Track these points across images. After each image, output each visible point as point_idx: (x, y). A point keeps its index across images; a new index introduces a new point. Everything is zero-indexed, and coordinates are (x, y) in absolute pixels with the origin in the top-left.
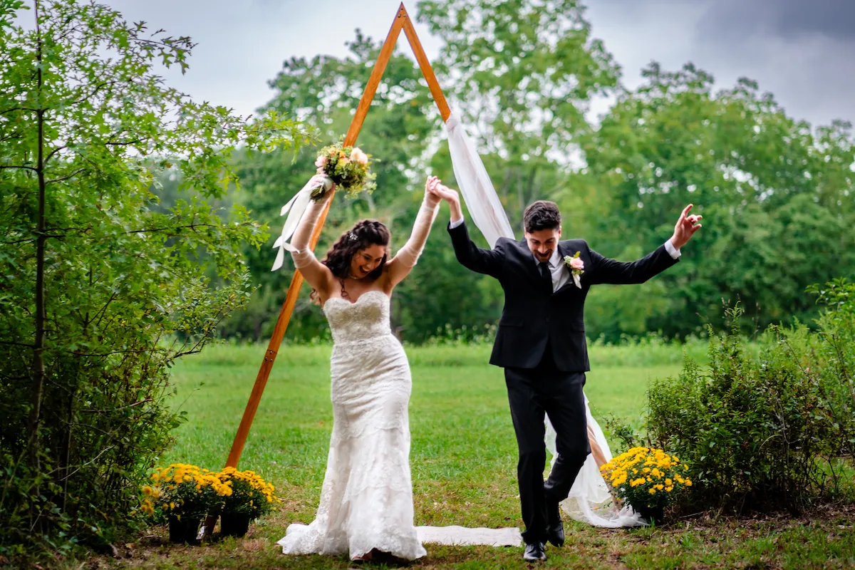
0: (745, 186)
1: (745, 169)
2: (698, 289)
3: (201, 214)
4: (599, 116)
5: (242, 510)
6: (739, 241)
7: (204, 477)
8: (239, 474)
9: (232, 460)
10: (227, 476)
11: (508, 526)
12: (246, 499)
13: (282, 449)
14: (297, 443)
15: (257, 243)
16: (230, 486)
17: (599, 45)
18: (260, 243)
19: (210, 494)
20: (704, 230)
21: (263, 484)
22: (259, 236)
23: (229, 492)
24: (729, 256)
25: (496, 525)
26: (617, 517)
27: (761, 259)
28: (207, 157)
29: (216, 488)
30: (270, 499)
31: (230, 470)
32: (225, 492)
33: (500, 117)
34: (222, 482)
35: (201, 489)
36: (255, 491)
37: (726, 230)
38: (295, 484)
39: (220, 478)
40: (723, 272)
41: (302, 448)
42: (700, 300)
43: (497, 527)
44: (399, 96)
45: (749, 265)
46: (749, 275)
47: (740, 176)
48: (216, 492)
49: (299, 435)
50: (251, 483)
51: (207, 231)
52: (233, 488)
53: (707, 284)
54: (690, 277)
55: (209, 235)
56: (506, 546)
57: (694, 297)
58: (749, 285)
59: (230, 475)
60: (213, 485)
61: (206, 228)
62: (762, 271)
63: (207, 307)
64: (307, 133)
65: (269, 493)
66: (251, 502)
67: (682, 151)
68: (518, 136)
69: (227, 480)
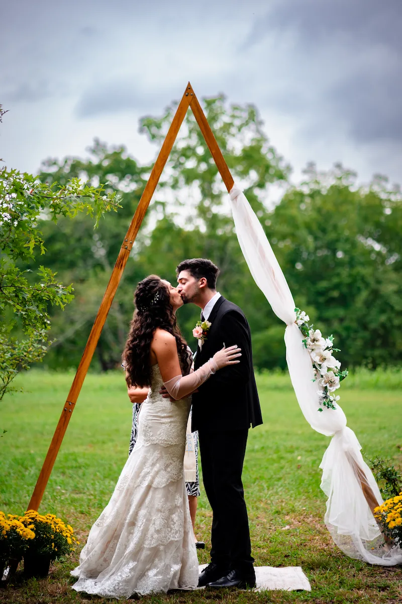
0: (379, 253)
1: (379, 240)
2: (347, 329)
3: (9, 276)
4: (274, 203)
5: (44, 552)
6: (376, 294)
7: (9, 522)
8: (41, 518)
9: (34, 504)
10: (30, 520)
11: (290, 565)
12: (49, 541)
13: (64, 473)
14: (76, 467)
15: (61, 303)
16: (32, 530)
17: (272, 150)
18: (64, 303)
19: (14, 538)
20: (350, 286)
21: (63, 526)
22: (63, 297)
23: (32, 535)
24: (368, 304)
25: (277, 563)
26: (389, 556)
27: (392, 308)
28: (16, 223)
29: (21, 533)
30: (69, 541)
31: (33, 513)
32: (29, 537)
33: (202, 203)
34: (26, 526)
35: (7, 534)
36: (56, 534)
37: (367, 285)
38: (82, 513)
39: (23, 523)
40: (365, 316)
41: (80, 472)
42: (348, 337)
43: (280, 566)
44: (127, 186)
45: (383, 311)
46: (383, 318)
47: (377, 247)
48: (21, 537)
49: (75, 460)
50: (53, 526)
51: (14, 292)
52: (36, 532)
53: (354, 325)
54: (341, 320)
55: (17, 296)
56: (298, 591)
57: (344, 334)
58: (383, 326)
59: (33, 518)
60: (18, 530)
61: (13, 289)
62: (393, 315)
63: (7, 360)
64: (109, 200)
65: (69, 535)
66: (53, 544)
67: (335, 227)
68: (215, 216)
69: (30, 523)
